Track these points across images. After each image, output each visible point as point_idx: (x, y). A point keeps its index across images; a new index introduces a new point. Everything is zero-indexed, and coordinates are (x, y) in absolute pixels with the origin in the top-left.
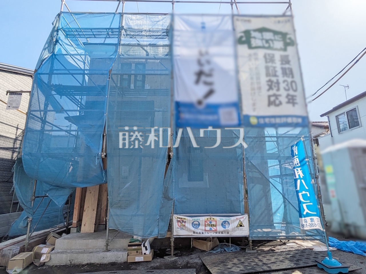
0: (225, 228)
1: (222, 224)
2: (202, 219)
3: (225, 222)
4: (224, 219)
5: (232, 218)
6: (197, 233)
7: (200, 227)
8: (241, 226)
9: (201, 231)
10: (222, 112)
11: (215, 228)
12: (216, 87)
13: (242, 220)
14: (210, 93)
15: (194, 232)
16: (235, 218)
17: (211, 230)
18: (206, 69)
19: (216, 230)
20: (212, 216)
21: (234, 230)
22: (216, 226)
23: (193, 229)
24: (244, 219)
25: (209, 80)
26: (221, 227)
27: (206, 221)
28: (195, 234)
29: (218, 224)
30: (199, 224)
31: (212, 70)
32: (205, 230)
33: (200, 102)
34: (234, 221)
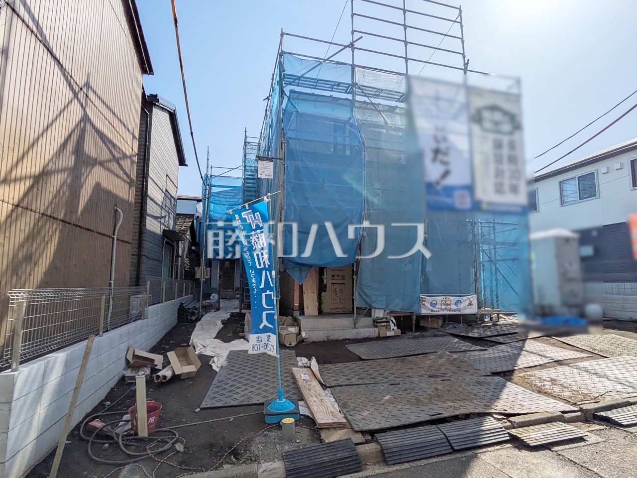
0: (457, 306)
1: (455, 304)
2: (439, 299)
3: (458, 301)
4: (458, 298)
5: (464, 298)
6: (434, 311)
7: (437, 306)
8: (471, 305)
9: (437, 310)
10: (457, 194)
11: (449, 306)
12: (452, 167)
13: (471, 299)
14: (446, 174)
15: (432, 311)
16: (467, 297)
17: (446, 309)
18: (443, 146)
19: (450, 309)
20: (448, 296)
21: (465, 308)
22: (450, 305)
23: (431, 308)
24: (474, 298)
25: (445, 159)
26: (454, 306)
27: (442, 301)
28: (432, 312)
29: (452, 303)
30: (436, 304)
31: (448, 148)
32: (441, 309)
33: (438, 183)
34: (466, 300)
